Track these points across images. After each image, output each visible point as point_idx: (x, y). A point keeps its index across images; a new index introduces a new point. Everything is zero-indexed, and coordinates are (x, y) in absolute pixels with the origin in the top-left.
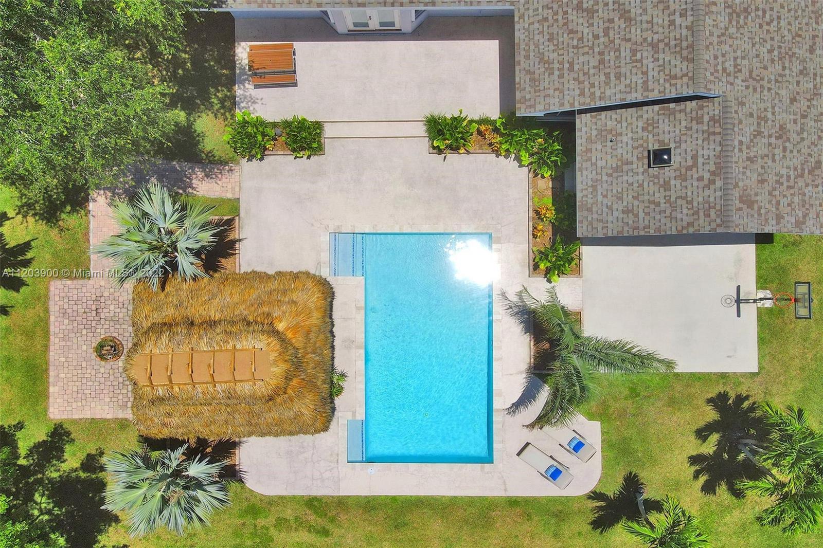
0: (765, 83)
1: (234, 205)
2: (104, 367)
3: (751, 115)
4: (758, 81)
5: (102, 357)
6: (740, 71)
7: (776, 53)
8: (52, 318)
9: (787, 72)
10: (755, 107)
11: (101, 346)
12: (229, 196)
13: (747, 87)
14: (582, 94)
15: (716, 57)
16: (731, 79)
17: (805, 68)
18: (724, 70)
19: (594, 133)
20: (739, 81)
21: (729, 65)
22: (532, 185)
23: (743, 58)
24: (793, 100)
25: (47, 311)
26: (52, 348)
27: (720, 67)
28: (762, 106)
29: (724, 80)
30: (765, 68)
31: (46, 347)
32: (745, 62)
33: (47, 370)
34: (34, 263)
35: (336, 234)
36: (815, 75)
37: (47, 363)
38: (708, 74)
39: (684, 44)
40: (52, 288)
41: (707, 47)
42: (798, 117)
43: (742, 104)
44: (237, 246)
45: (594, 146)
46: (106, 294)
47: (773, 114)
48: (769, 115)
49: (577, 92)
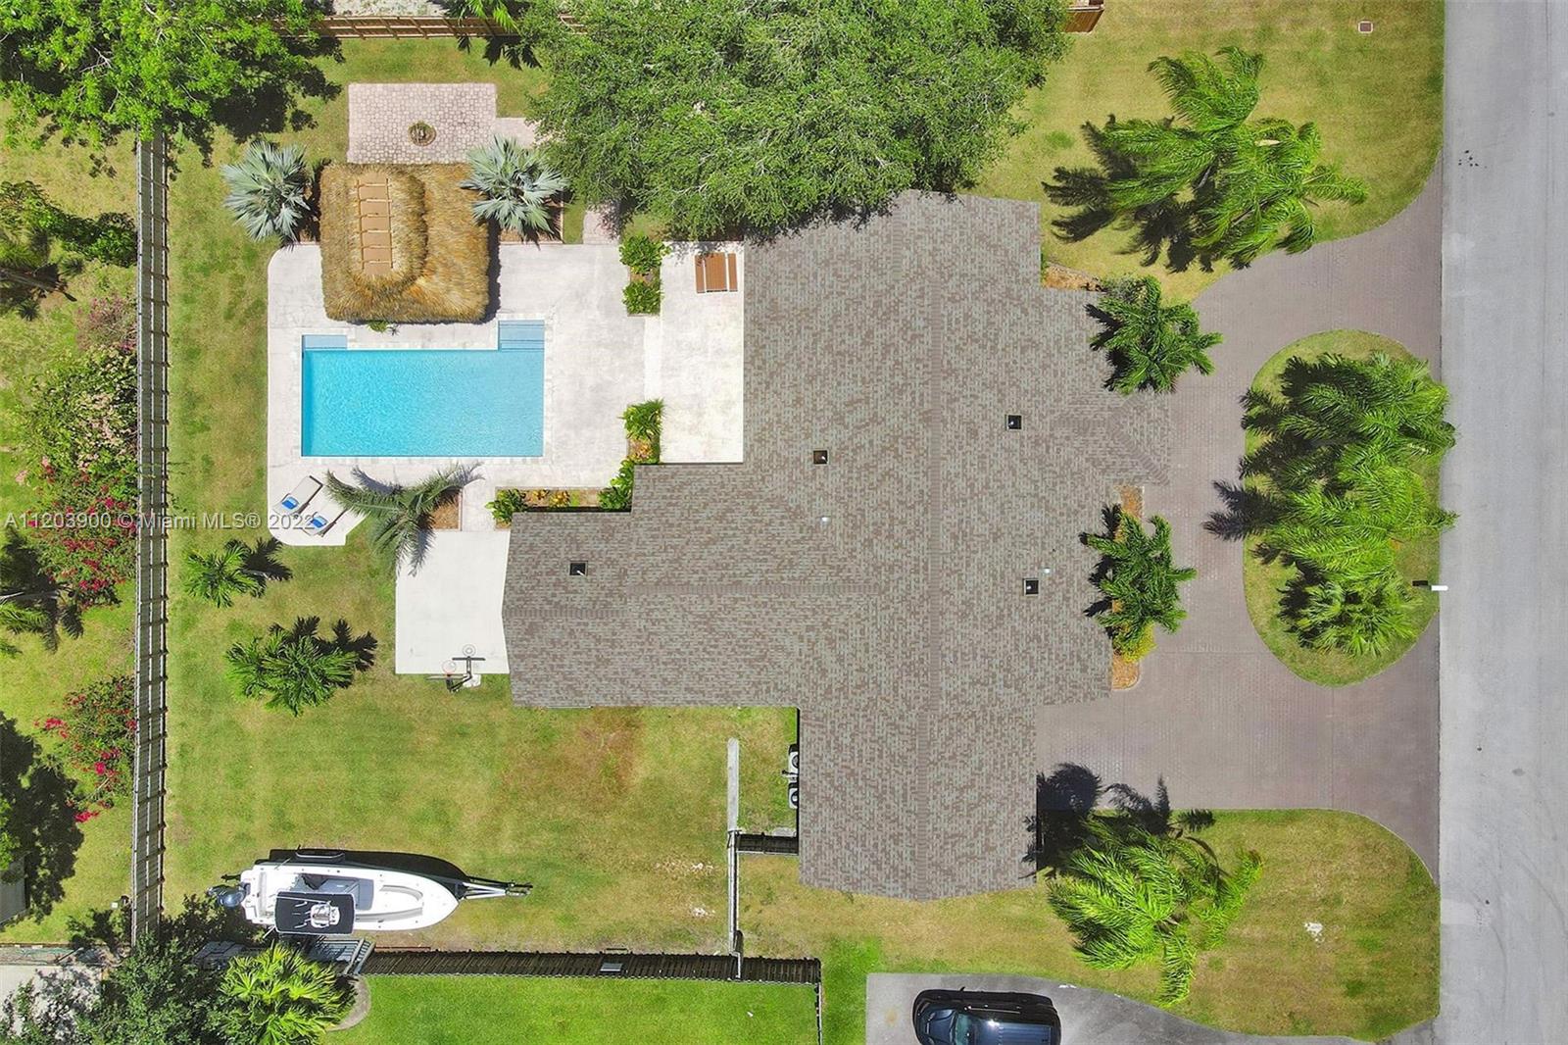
0: (646, 646)
1: (576, 238)
2: (403, 130)
3: (614, 634)
4: (647, 640)
5: (413, 128)
6: (654, 624)
7: (678, 656)
8: (456, 85)
9: (662, 667)
10: (622, 637)
11: (424, 128)
12: (585, 236)
13: (639, 630)
14: (644, 511)
15: (661, 603)
16: (644, 616)
17: (670, 683)
18: (652, 610)
19: (613, 525)
20: (643, 623)
21: (656, 615)
22: (592, 491)
23: (666, 627)
24: (637, 672)
25: (463, 81)
26: (424, 85)
27: (653, 606)
28: (625, 643)
29: (642, 610)
30: (661, 647)
31: (425, 81)
32: (663, 629)
33: (401, 82)
34: (514, 70)
35: (541, 325)
36: (666, 693)
37: (409, 81)
38: (644, 596)
39: (673, 580)
40: (487, 85)
41: (669, 596)
42: (621, 676)
43: (623, 626)
44: (531, 242)
45: (600, 524)
46: (481, 131)
47: (619, 653)
48: (617, 650)
49: (646, 509)
